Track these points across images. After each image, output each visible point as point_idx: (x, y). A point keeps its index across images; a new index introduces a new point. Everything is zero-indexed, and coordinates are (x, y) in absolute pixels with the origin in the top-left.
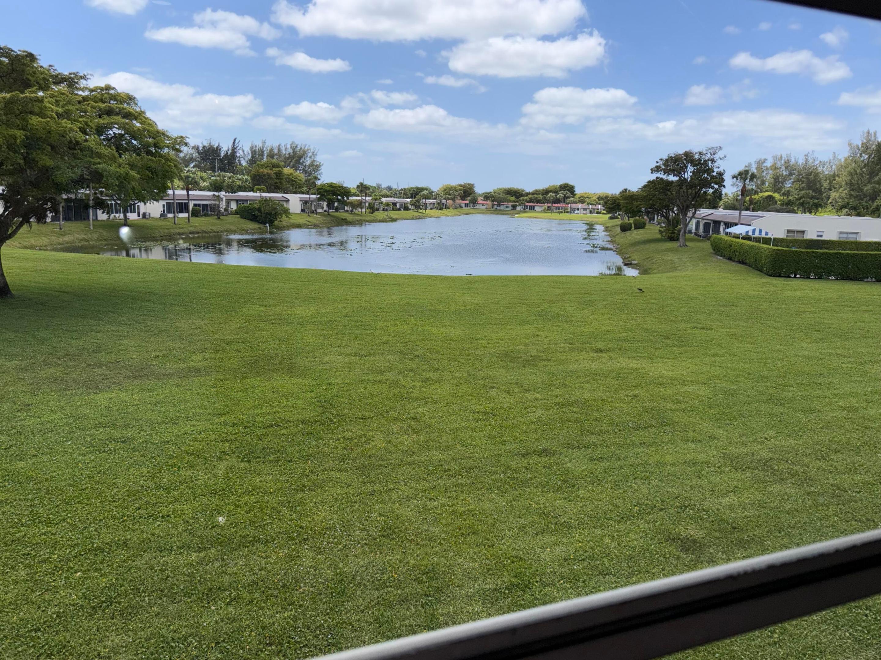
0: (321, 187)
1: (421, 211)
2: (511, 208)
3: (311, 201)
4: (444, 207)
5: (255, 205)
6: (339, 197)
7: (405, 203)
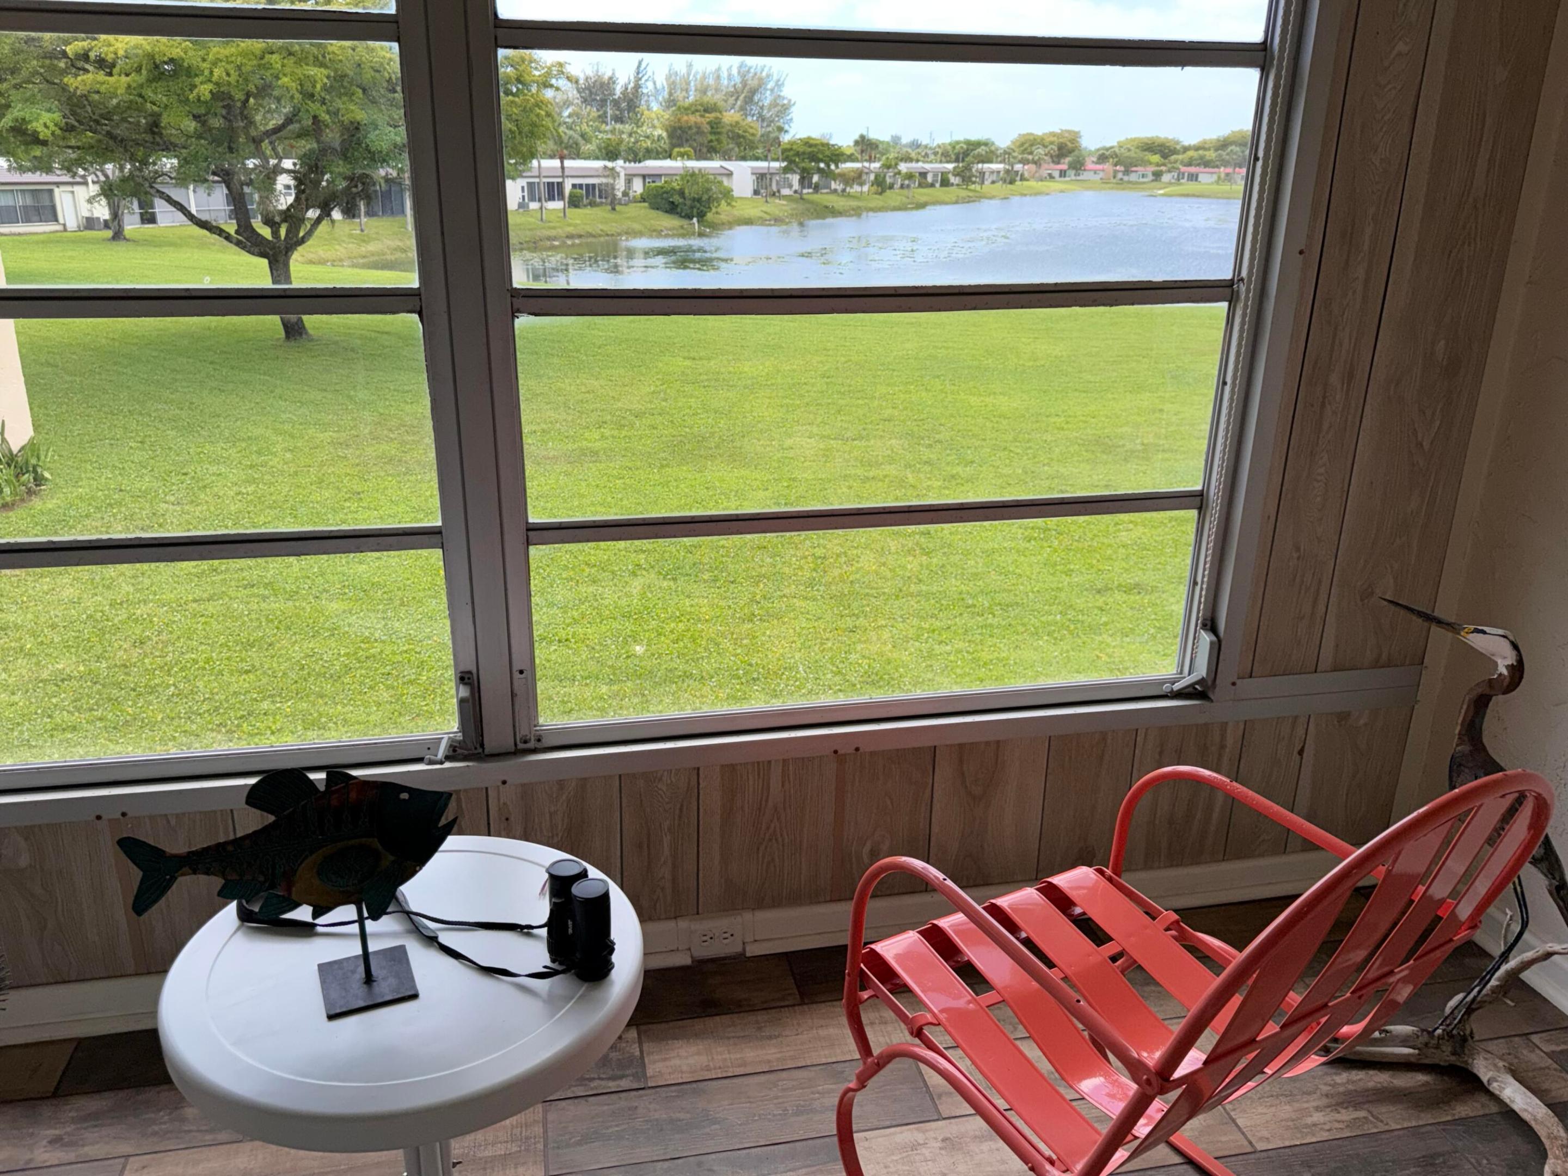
0: (788, 147)
1: (973, 187)
2: (1151, 177)
3: (772, 174)
4: (1018, 178)
5: (675, 184)
6: (822, 165)
7: (942, 173)
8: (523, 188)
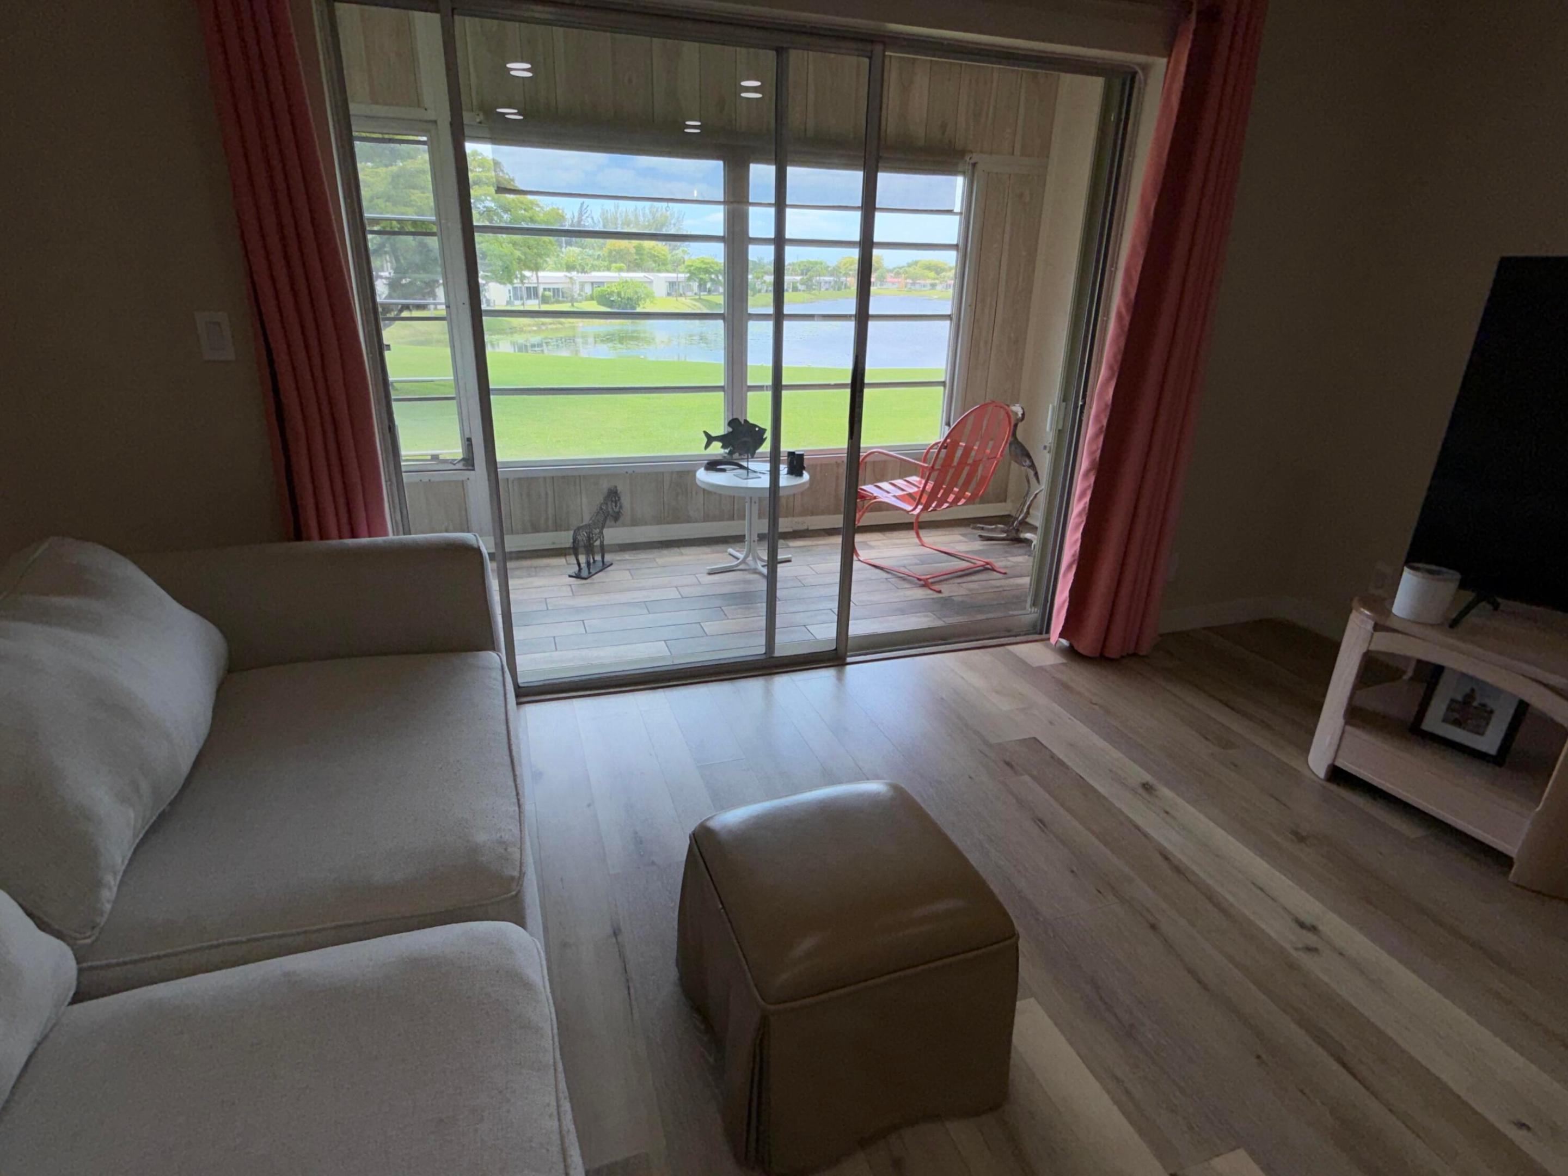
1: (813, 292)
2: (929, 287)
3: (679, 281)
4: (843, 287)
5: (613, 289)
6: (713, 276)
8: (509, 291)
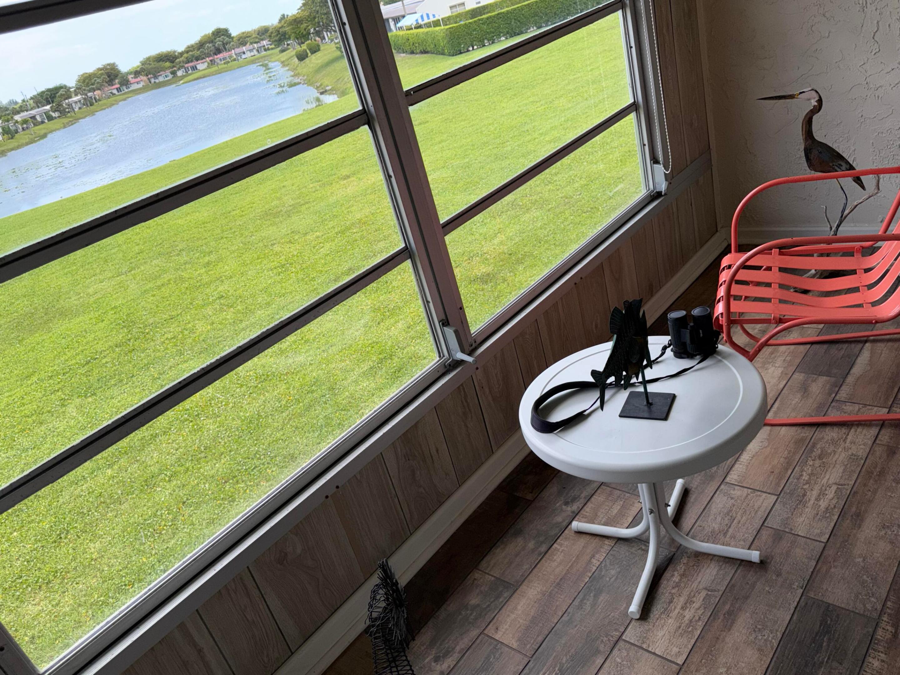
1: (70, 114)
2: (171, 76)
4: (94, 101)
7: (45, 113)
